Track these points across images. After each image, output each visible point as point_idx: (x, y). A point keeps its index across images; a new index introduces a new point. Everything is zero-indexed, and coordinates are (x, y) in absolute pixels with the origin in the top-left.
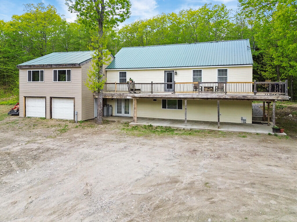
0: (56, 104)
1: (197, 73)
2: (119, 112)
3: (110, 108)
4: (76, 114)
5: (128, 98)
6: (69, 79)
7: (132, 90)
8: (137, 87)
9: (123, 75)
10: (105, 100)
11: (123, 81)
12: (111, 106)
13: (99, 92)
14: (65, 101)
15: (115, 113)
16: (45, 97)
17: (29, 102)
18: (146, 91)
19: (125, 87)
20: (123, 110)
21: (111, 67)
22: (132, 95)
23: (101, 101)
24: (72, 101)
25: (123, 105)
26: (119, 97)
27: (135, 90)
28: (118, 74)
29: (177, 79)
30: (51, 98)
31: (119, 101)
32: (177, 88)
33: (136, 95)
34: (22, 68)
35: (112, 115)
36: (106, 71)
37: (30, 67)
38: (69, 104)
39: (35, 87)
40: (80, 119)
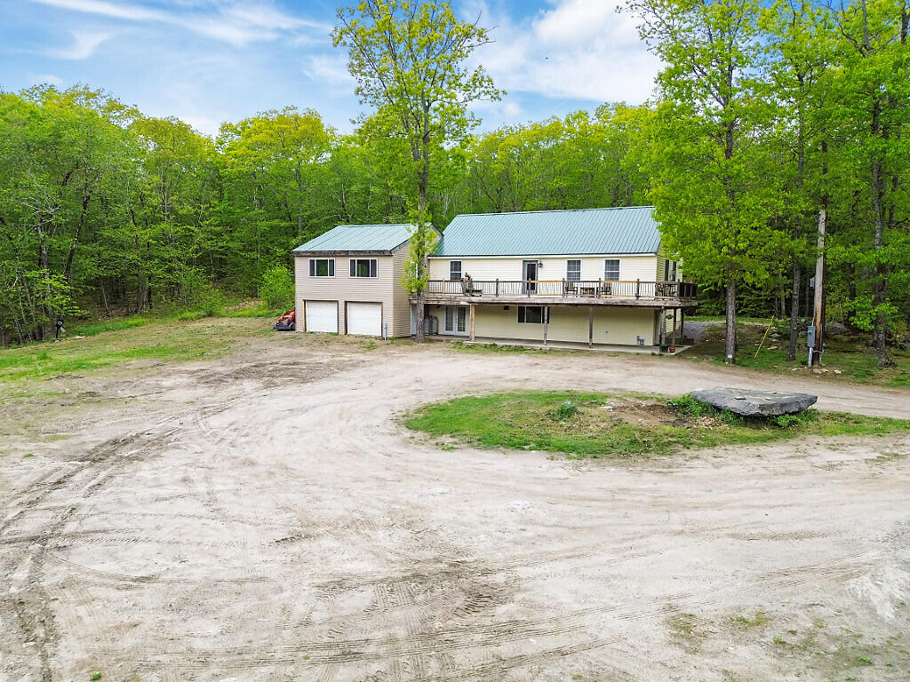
0: (354, 312)
1: (574, 265)
2: (449, 328)
3: (435, 321)
4: (384, 327)
5: (462, 303)
6: (374, 275)
7: (468, 291)
8: (476, 287)
9: (456, 266)
10: (427, 307)
11: (456, 277)
12: (436, 318)
13: (419, 295)
14: (367, 306)
15: (442, 330)
16: (337, 302)
17: (311, 309)
18: (489, 294)
19: (458, 287)
20: (455, 326)
21: (438, 254)
22: (467, 298)
23: (423, 308)
24: (379, 307)
25: (455, 317)
26: (448, 303)
27: (473, 291)
28: (448, 265)
29: (541, 274)
30: (346, 302)
31: (448, 309)
32: (541, 287)
33: (474, 299)
34: (300, 255)
35: (437, 334)
36: (429, 260)
37: (314, 254)
38: (375, 312)
39: (321, 286)
40: (390, 335)
